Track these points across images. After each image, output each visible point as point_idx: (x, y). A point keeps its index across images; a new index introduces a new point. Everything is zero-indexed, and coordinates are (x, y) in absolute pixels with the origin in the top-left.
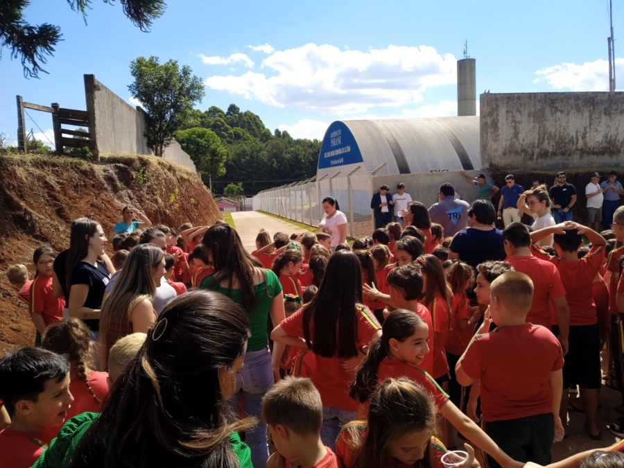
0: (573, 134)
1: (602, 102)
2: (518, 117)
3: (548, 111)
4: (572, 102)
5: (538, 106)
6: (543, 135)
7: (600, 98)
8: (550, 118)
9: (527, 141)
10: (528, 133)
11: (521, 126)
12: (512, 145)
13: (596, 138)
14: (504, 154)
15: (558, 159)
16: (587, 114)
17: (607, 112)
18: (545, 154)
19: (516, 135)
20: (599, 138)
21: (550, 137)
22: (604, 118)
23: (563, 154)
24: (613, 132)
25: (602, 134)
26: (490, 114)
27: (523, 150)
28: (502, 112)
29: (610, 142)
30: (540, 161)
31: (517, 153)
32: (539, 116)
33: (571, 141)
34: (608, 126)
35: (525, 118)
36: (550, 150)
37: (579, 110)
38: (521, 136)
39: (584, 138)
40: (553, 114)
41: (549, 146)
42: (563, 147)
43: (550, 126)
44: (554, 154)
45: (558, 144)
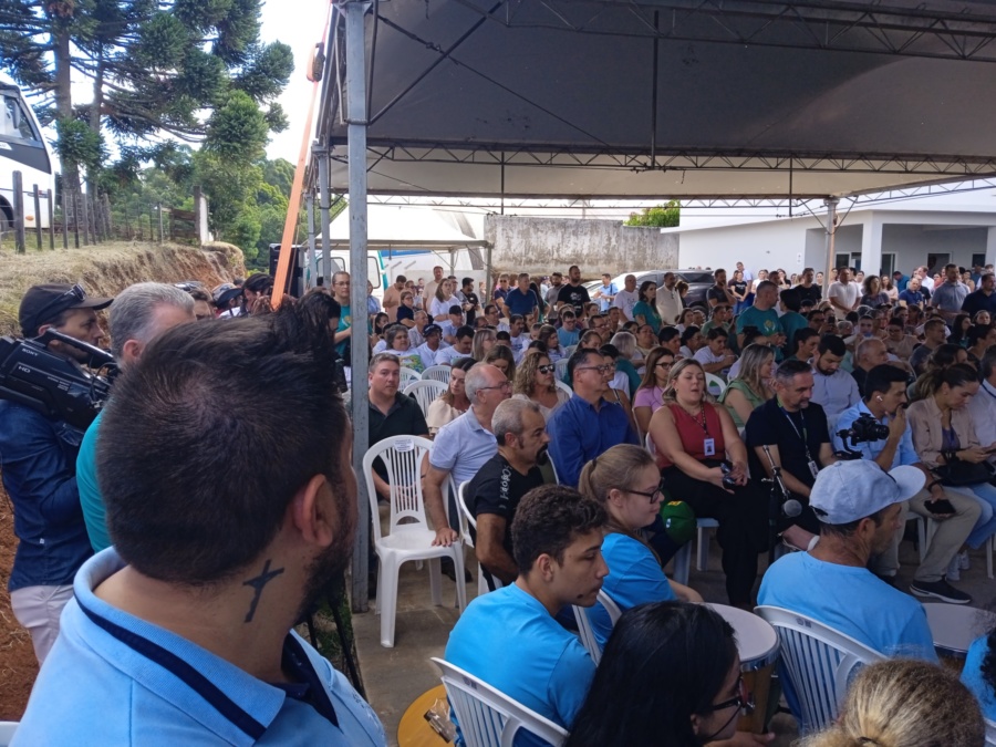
0: (550, 248)
1: (571, 226)
2: (510, 234)
3: (532, 230)
4: (549, 225)
5: (525, 227)
6: (529, 248)
7: (570, 223)
8: (534, 235)
9: (518, 251)
10: (518, 246)
11: (512, 241)
12: (506, 254)
13: (567, 252)
14: (501, 260)
15: (539, 266)
16: (560, 234)
17: (575, 233)
18: (529, 262)
19: (509, 246)
20: (569, 252)
21: (534, 249)
22: (573, 238)
23: (543, 262)
24: (579, 248)
25: (571, 249)
26: (491, 230)
27: (514, 258)
28: (499, 229)
29: (577, 255)
30: (527, 266)
31: (509, 259)
32: (525, 234)
33: (549, 253)
34: (576, 244)
35: (515, 235)
36: (534, 258)
37: (554, 231)
38: (513, 247)
39: (558, 251)
40: (536, 233)
41: (532, 256)
42: (543, 257)
43: (534, 242)
44: (537, 262)
45: (539, 255)
